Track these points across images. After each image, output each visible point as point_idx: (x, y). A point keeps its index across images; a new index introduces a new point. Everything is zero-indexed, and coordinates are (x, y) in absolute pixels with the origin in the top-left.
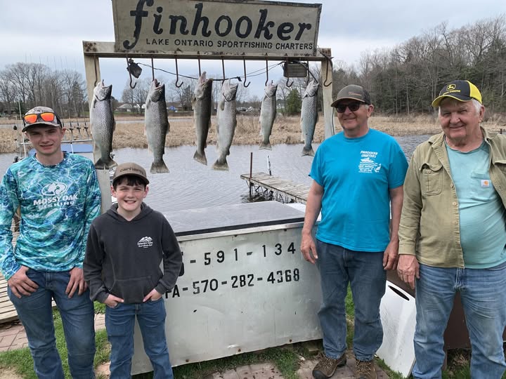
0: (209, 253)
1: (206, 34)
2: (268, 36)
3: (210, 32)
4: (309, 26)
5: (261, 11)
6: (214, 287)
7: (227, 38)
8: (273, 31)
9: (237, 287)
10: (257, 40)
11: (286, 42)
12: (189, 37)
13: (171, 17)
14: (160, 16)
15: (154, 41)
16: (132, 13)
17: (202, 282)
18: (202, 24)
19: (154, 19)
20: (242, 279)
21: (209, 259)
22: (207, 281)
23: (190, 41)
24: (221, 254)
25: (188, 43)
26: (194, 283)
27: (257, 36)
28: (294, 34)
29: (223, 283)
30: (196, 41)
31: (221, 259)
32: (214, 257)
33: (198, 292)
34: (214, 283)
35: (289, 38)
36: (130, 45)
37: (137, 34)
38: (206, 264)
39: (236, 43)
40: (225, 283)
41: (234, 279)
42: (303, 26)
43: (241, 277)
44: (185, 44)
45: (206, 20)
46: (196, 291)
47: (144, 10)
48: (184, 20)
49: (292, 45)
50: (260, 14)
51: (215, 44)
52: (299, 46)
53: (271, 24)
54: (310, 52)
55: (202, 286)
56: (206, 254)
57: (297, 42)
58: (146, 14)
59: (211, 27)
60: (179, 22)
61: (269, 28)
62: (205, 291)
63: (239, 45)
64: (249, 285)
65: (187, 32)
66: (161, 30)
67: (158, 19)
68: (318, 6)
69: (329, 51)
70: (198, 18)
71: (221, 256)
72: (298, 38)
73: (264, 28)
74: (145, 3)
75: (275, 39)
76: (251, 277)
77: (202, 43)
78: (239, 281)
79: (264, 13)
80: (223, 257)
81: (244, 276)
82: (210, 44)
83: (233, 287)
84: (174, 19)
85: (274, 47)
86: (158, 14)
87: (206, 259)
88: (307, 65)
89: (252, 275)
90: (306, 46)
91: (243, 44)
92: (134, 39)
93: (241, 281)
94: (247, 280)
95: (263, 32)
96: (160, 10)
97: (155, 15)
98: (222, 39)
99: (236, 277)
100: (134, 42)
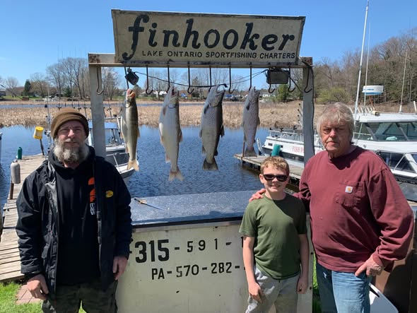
0: (192, 242)
1: (195, 46)
2: (253, 47)
3: (199, 44)
4: (292, 38)
5: (247, 24)
6: (195, 272)
7: (215, 49)
8: (258, 42)
9: (216, 273)
10: (243, 51)
11: (269, 52)
12: (181, 48)
13: (164, 32)
14: (155, 31)
15: (149, 53)
16: (130, 29)
17: (185, 267)
18: (192, 37)
19: (149, 34)
20: (221, 266)
21: (192, 247)
22: (189, 266)
23: (181, 53)
24: (202, 243)
25: (179, 54)
26: (177, 268)
27: (243, 47)
28: (277, 45)
29: (204, 269)
30: (186, 53)
31: (202, 248)
32: (196, 246)
33: (181, 276)
34: (195, 268)
35: (273, 48)
36: (128, 56)
37: (134, 47)
38: (188, 251)
39: (223, 54)
40: (206, 268)
41: (214, 266)
42: (286, 38)
43: (220, 264)
44: (177, 55)
45: (196, 34)
46: (179, 274)
47: (140, 26)
48: (176, 34)
49: (276, 55)
50: (246, 27)
51: (204, 55)
52: (282, 55)
53: (257, 36)
54: (292, 60)
55: (184, 270)
56: (189, 242)
57: (280, 52)
58: (142, 29)
59: (200, 40)
60: (172, 36)
61: (254, 39)
62: (187, 275)
63: (226, 55)
64: (227, 272)
65: (179, 44)
66: (156, 44)
67: (153, 33)
68: (302, 19)
69: (311, 59)
70: (189, 32)
71: (203, 245)
72: (281, 48)
73: (249, 40)
74: (142, 20)
75: (260, 50)
76: (229, 265)
77: (192, 54)
78: (218, 268)
79: (250, 26)
80: (204, 245)
81: (223, 264)
82: (200, 55)
83: (213, 272)
84: (167, 34)
85: (258, 57)
86: (153, 29)
87: (189, 246)
88: (289, 73)
89: (230, 263)
90: (289, 55)
91: (230, 55)
92: (132, 51)
93: (220, 268)
94: (226, 267)
95: (248, 44)
96: (155, 25)
97: (150, 30)
98: (210, 50)
99: (215, 264)
100: (131, 53)
